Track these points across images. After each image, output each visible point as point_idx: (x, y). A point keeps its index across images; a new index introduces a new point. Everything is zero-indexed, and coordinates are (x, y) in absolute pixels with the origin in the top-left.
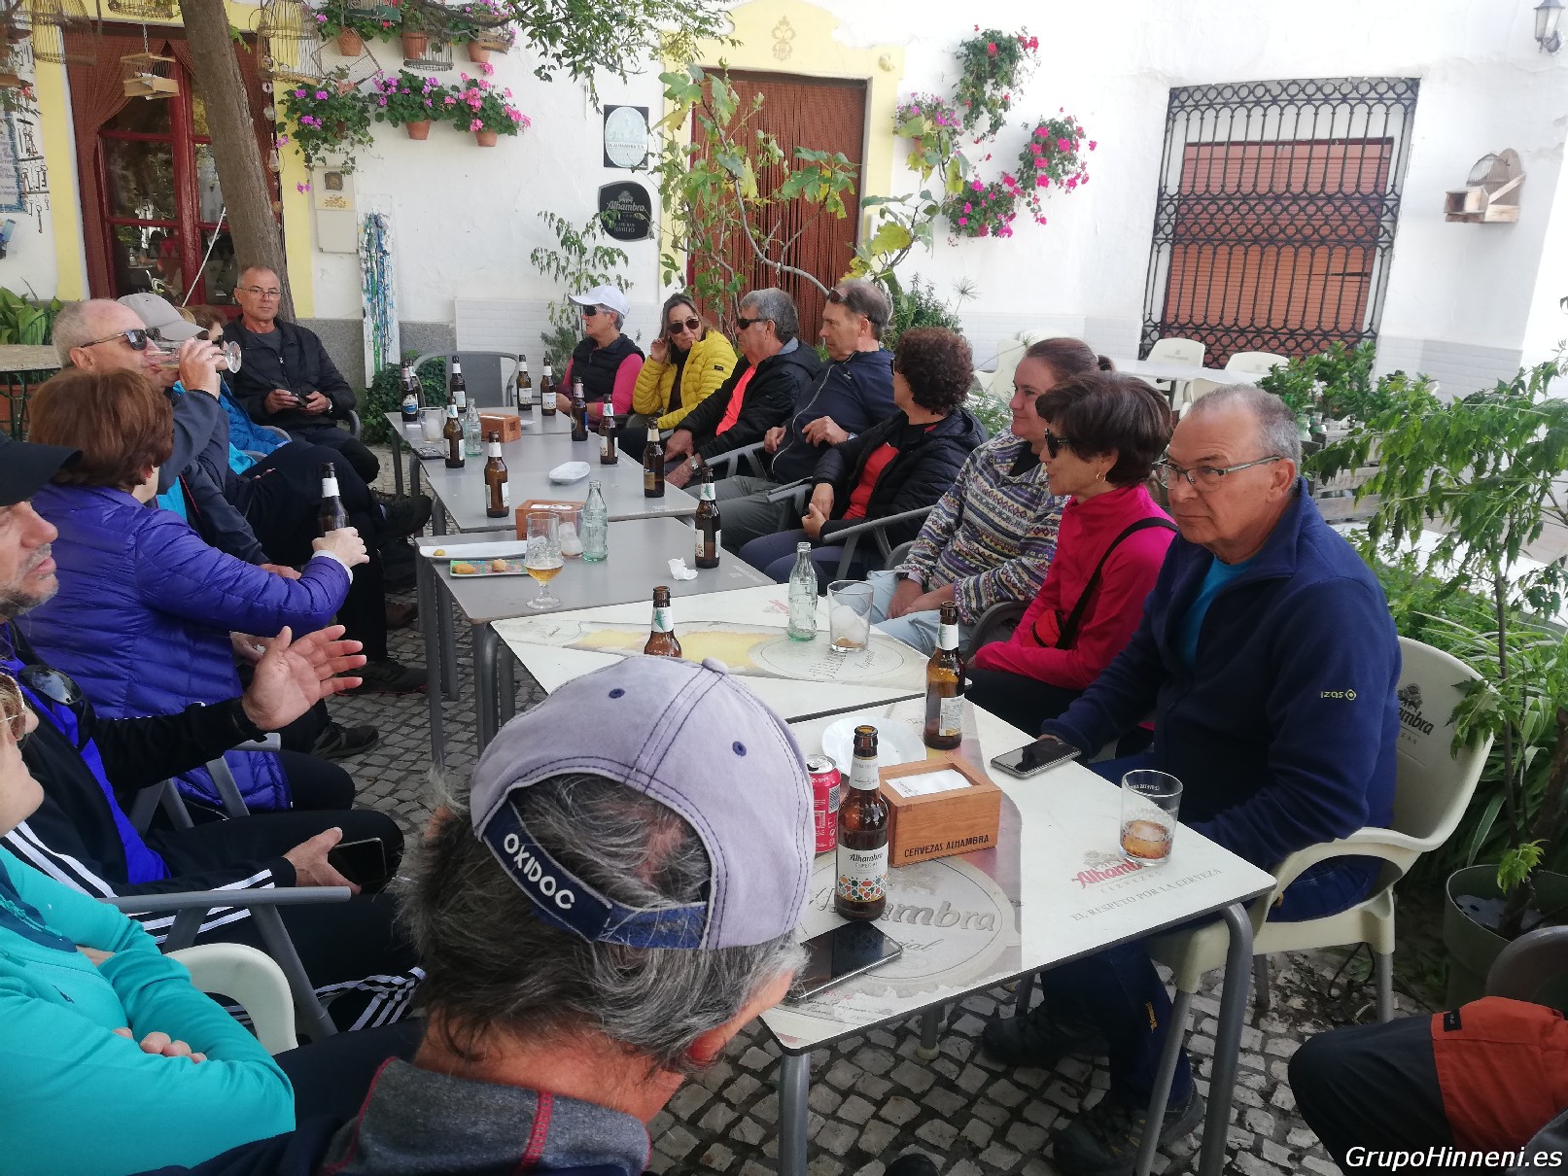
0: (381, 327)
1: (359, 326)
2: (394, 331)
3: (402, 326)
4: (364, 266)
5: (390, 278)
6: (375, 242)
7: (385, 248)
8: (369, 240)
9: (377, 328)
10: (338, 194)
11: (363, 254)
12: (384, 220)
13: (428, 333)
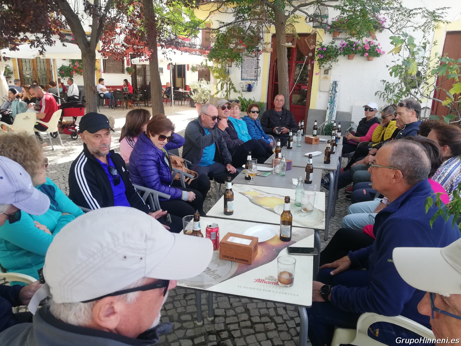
0: (331, 113)
1: (325, 112)
2: (335, 114)
3: (337, 112)
4: (330, 95)
5: (336, 99)
6: (334, 89)
7: (337, 90)
8: (332, 88)
9: (330, 113)
10: (327, 75)
11: (330, 92)
12: (338, 82)
13: (344, 115)
